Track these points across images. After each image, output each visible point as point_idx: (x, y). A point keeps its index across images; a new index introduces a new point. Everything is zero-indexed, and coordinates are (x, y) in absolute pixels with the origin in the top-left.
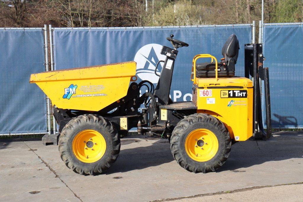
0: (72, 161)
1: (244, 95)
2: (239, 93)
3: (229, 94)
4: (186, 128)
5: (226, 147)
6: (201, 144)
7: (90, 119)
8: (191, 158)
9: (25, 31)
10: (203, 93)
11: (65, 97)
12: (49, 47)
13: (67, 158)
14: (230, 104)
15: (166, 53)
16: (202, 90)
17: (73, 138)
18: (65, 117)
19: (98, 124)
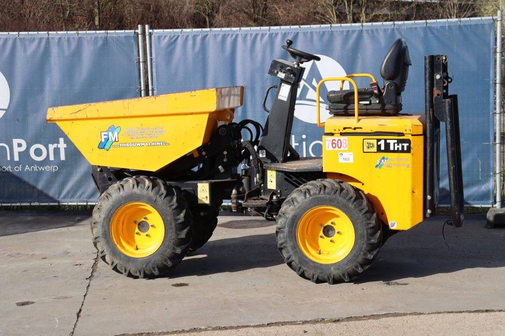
0: (110, 254)
1: (405, 149)
2: (396, 145)
3: (379, 147)
4: (299, 205)
5: (369, 240)
6: (330, 232)
7: (140, 185)
8: (306, 257)
9: (109, 35)
10: (333, 143)
11: (102, 146)
12: (145, 62)
13: (102, 248)
14: (379, 163)
15: (278, 73)
16: (331, 138)
17: (112, 215)
18: (110, 179)
19: (151, 193)
